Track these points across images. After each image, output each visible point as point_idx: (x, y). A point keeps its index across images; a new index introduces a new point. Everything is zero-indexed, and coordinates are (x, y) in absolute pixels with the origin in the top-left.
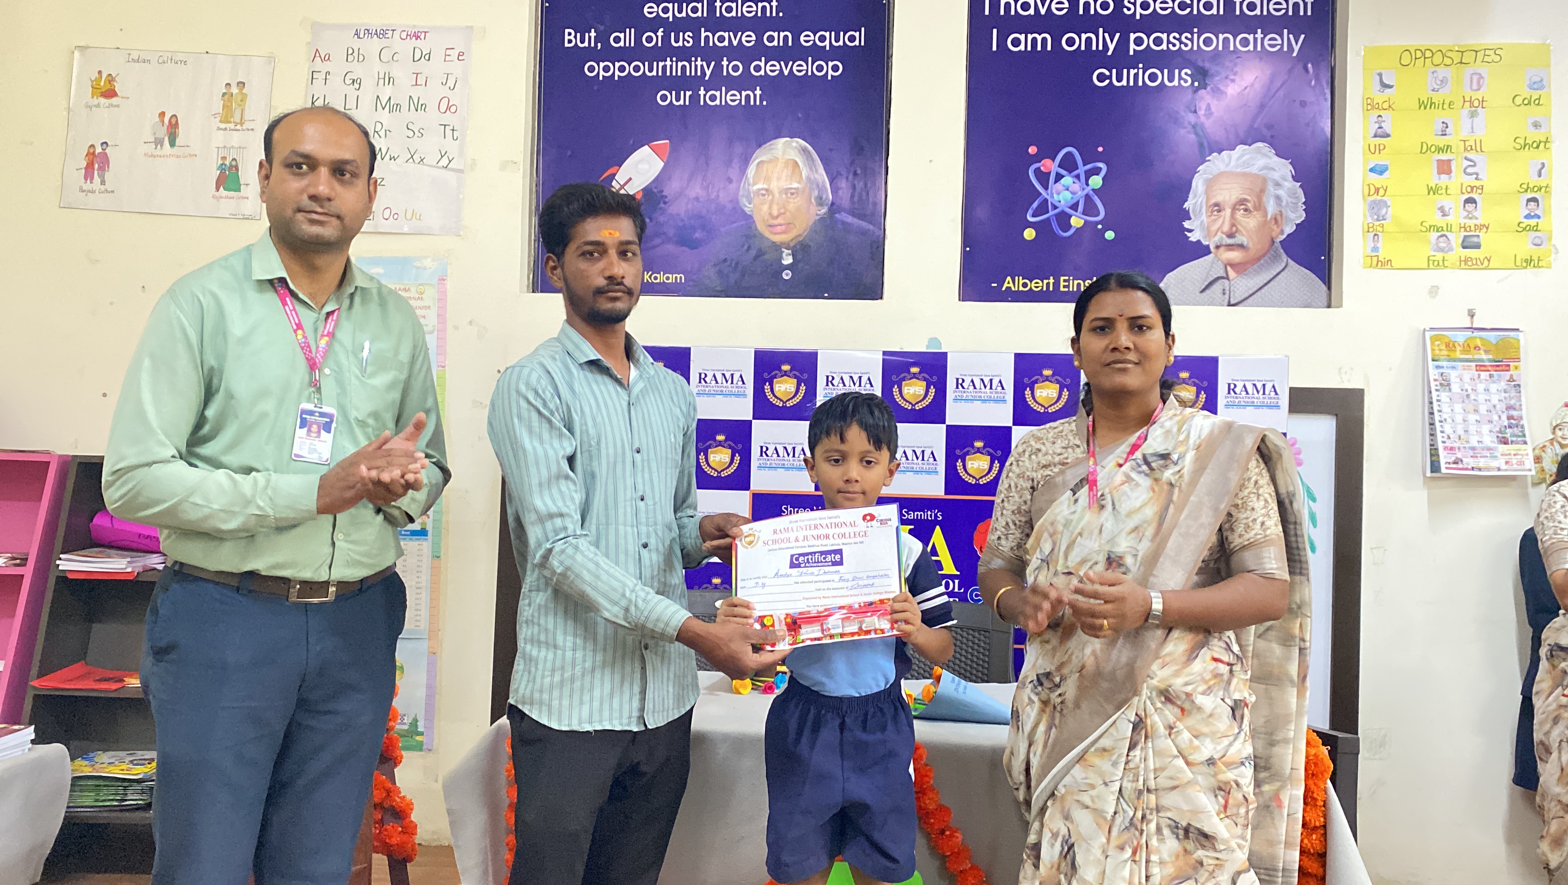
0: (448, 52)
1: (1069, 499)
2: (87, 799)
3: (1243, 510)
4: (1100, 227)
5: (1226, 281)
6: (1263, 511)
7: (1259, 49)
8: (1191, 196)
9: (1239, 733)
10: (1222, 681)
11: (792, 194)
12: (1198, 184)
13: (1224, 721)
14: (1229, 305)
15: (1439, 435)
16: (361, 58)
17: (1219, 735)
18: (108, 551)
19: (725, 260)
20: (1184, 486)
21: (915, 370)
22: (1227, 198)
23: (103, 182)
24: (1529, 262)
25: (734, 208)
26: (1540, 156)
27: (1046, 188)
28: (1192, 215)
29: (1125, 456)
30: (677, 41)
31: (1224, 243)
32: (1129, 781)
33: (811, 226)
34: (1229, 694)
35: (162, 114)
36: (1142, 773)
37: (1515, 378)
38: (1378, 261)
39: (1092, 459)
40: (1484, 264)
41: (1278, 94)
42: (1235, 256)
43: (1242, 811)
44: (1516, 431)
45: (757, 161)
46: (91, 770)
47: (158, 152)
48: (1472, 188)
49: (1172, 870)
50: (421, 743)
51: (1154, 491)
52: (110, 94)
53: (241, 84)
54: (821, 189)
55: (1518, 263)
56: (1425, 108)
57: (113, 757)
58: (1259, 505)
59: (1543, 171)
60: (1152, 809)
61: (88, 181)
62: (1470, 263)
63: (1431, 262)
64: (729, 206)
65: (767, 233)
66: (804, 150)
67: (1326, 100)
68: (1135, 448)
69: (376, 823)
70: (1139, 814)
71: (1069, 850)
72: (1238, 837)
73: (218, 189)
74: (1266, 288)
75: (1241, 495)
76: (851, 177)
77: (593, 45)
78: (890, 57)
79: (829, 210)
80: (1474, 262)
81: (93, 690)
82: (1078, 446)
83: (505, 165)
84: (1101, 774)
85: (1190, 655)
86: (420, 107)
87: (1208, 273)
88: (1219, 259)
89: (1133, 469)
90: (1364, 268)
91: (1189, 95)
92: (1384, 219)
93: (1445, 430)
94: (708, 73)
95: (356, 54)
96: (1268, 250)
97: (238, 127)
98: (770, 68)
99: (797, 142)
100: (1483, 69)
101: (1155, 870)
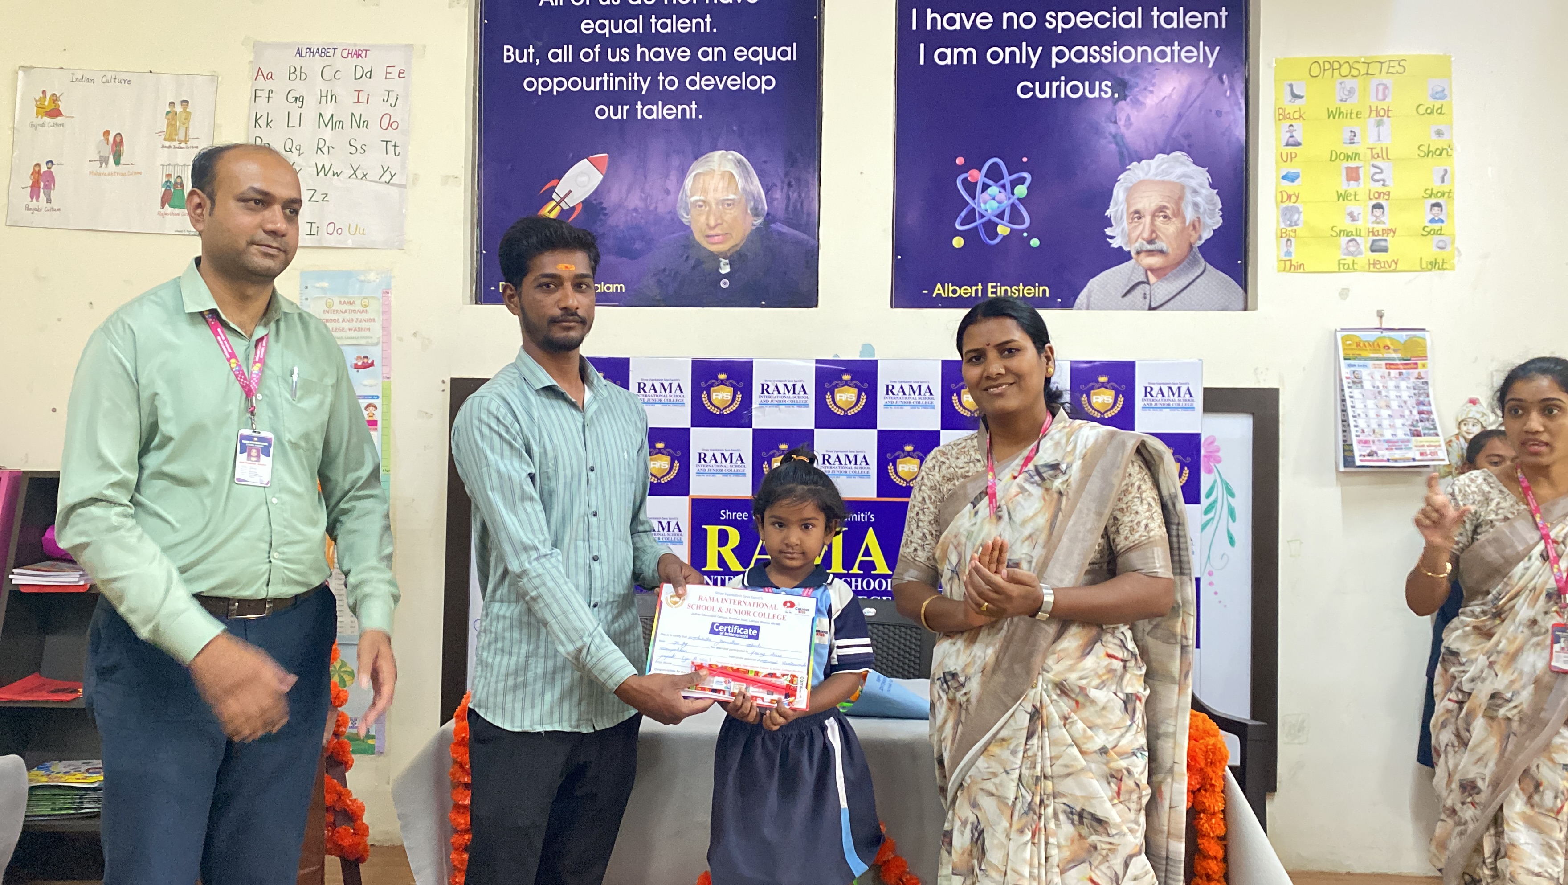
0: (389, 70)
1: (970, 512)
2: (44, 809)
3: (1128, 514)
4: (1025, 234)
5: (1147, 286)
6: (1147, 514)
7: (1176, 60)
8: (1112, 203)
9: (1130, 725)
10: (1115, 676)
11: (729, 205)
12: (1119, 192)
13: (1117, 713)
14: (1151, 309)
15: (1353, 429)
16: (304, 76)
17: (1111, 727)
18: (61, 564)
19: (664, 270)
20: (1071, 494)
21: (846, 377)
22: (1147, 206)
23: (49, 201)
24: (1434, 264)
25: (673, 219)
26: (1442, 163)
27: (973, 197)
28: (1113, 222)
29: (1019, 468)
30: (614, 57)
31: (1144, 249)
32: (1027, 768)
33: (748, 236)
34: (1121, 688)
35: (107, 133)
36: (1039, 760)
37: (1423, 375)
38: (1291, 265)
39: (991, 474)
40: (1392, 267)
41: (1195, 104)
42: (1155, 261)
43: (1135, 796)
44: (1428, 424)
45: (694, 173)
46: (46, 779)
47: (103, 170)
48: (1379, 194)
49: (1068, 853)
50: (373, 746)
51: (1044, 499)
52: (55, 113)
53: (185, 103)
54: (757, 200)
55: (1424, 266)
56: (1334, 118)
57: (69, 766)
58: (1142, 508)
59: (1446, 177)
60: (1048, 795)
61: (34, 199)
62: (1378, 266)
63: (1341, 266)
64: (669, 217)
65: (705, 244)
66: (739, 162)
67: (1240, 110)
68: (1028, 460)
69: (328, 825)
70: (1037, 800)
71: (979, 837)
72: (1132, 822)
73: (163, 206)
74: (1185, 291)
75: (1125, 500)
76: (785, 187)
77: (531, 61)
78: (821, 72)
79: (765, 219)
80: (1382, 265)
81: (48, 701)
82: (979, 461)
83: (446, 179)
84: (1002, 762)
85: (1084, 650)
86: (362, 124)
87: (1129, 278)
88: (1140, 265)
89: (1026, 480)
90: (1279, 271)
91: (1109, 107)
92: (1296, 225)
93: (1359, 425)
94: (645, 87)
95: (298, 73)
96: (1186, 257)
97: (183, 145)
98: (704, 83)
99: (733, 155)
100: (1386, 79)
101: (1054, 852)
